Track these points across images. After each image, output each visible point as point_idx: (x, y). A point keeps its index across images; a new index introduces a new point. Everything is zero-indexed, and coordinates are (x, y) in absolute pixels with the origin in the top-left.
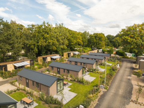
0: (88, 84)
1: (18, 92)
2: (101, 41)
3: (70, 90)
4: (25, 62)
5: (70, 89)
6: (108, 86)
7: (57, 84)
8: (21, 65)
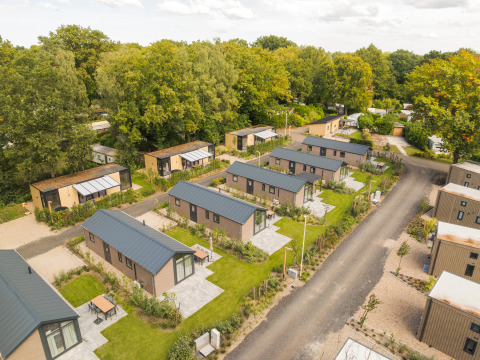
0: (259, 261)
1: (85, 276)
2: (358, 86)
3: (209, 278)
4: (106, 178)
5: (210, 273)
6: (313, 269)
7: (175, 265)
8: (94, 191)
